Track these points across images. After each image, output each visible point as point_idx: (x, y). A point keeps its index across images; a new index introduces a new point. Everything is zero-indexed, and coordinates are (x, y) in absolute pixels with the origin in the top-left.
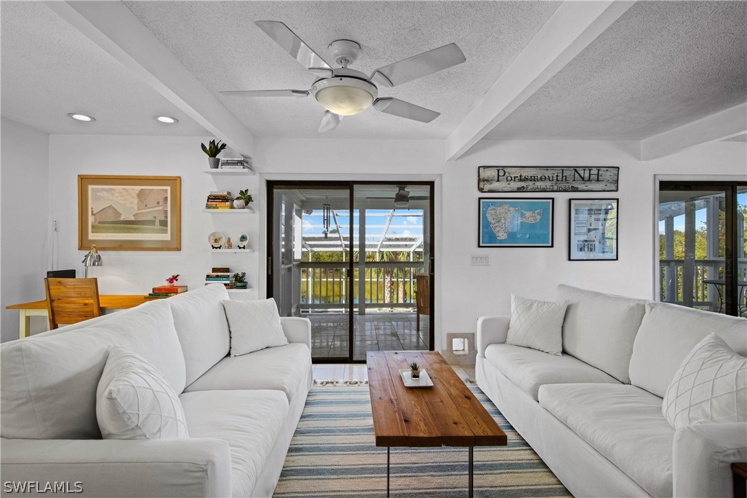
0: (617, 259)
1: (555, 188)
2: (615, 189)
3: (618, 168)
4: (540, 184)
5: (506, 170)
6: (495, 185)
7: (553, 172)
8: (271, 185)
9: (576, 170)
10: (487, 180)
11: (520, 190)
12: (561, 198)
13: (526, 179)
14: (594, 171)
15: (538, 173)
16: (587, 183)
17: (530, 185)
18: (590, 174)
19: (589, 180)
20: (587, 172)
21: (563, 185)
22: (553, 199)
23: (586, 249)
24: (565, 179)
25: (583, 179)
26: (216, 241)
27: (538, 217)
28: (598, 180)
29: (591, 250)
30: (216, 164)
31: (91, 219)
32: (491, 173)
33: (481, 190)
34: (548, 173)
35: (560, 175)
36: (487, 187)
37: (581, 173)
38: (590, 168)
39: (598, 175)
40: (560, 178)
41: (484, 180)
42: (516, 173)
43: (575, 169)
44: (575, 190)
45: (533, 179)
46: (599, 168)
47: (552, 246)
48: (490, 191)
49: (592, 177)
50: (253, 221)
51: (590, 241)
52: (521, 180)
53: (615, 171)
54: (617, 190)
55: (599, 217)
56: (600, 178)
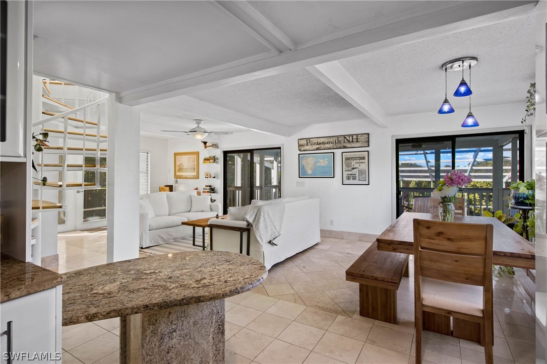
0: (369, 184)
1: (335, 147)
2: (367, 145)
3: (368, 134)
4: (327, 146)
5: (311, 140)
6: (306, 148)
7: (333, 139)
8: (226, 153)
9: (345, 137)
10: (302, 145)
11: (317, 149)
12: (338, 152)
13: (320, 144)
14: (355, 137)
15: (326, 140)
16: (352, 144)
17: (322, 146)
19: (352, 142)
20: (351, 138)
21: (339, 145)
22: (333, 153)
23: (351, 179)
24: (339, 142)
25: (349, 141)
26: (207, 175)
27: (326, 162)
28: (357, 141)
29: (354, 179)
30: (206, 147)
31: (177, 168)
32: (304, 142)
33: (300, 150)
34: (331, 140)
35: (337, 140)
36: (303, 149)
37: (348, 138)
38: (352, 135)
39: (357, 138)
40: (337, 142)
41: (301, 145)
42: (315, 141)
43: (344, 136)
44: (345, 147)
45: (324, 143)
46: (357, 135)
47: (334, 177)
48: (303, 151)
49: (354, 140)
50: (219, 168)
51: (354, 174)
52: (318, 144)
53: (367, 136)
54: (369, 146)
55: (358, 161)
56: (358, 140)
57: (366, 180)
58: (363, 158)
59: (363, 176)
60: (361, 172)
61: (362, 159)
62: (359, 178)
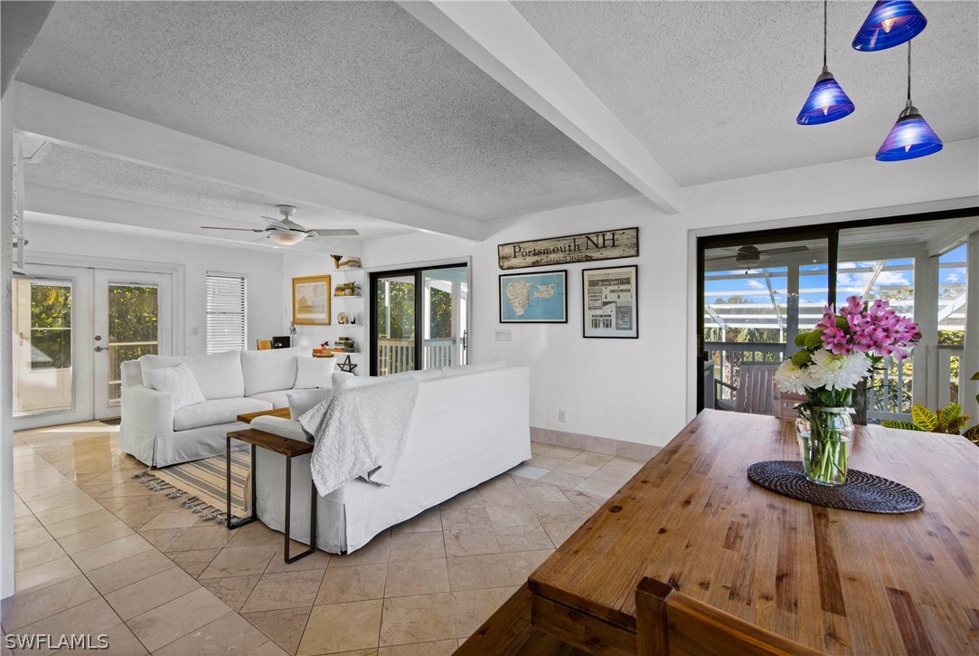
0: (637, 338)
1: (568, 259)
2: (634, 253)
3: (637, 229)
4: (553, 257)
5: (521, 245)
6: (514, 262)
7: (565, 242)
8: (374, 277)
9: (588, 238)
10: (506, 258)
11: (535, 264)
12: (575, 269)
13: (539, 253)
14: (609, 236)
15: (551, 245)
16: (602, 251)
17: (544, 258)
18: (604, 240)
19: (604, 246)
20: (601, 238)
21: (576, 255)
22: (566, 271)
23: (601, 325)
24: (577, 248)
25: (597, 246)
26: (342, 318)
27: (552, 292)
28: (614, 246)
29: (607, 326)
30: (338, 266)
31: (298, 304)
32: (508, 251)
33: (502, 268)
34: (561, 244)
35: (572, 244)
36: (506, 264)
37: (595, 239)
38: (603, 233)
39: (613, 239)
40: (572, 248)
41: (504, 258)
42: (530, 247)
43: (588, 236)
44: (589, 259)
45: (547, 252)
46: (613, 232)
47: (566, 322)
48: (508, 269)
49: (607, 243)
50: (360, 305)
51: (606, 316)
52: (535, 254)
53: (633, 233)
54: (638, 255)
55: (615, 288)
56: (616, 243)
57: (631, 329)
58: (627, 281)
59: (626, 319)
60: (623, 312)
61: (623, 283)
62: (617, 324)
